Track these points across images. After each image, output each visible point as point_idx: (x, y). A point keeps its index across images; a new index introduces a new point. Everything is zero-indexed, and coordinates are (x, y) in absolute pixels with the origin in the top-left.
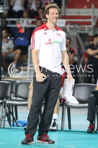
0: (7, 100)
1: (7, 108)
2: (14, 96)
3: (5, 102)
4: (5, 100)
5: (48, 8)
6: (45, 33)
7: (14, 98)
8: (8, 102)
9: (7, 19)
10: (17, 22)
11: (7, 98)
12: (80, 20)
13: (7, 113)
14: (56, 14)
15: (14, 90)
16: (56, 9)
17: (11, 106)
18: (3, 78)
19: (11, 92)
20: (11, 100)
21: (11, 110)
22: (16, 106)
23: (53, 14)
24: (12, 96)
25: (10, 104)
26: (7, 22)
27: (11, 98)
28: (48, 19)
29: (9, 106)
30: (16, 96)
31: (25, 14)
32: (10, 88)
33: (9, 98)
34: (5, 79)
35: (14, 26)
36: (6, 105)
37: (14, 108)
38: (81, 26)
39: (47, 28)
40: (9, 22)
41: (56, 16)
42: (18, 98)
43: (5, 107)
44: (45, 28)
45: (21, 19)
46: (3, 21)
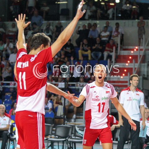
0: (69, 139)
1: (69, 145)
2: (73, 136)
3: (67, 140)
4: (67, 139)
5: (132, 77)
6: (128, 93)
7: (74, 137)
8: (69, 140)
9: (69, 83)
10: (76, 85)
11: (68, 137)
12: (120, 84)
13: (68, 147)
14: (137, 80)
15: (74, 132)
16: (137, 78)
17: (71, 143)
18: (66, 123)
19: (72, 133)
20: (71, 138)
21: (72, 146)
22: (75, 143)
23: (135, 80)
24: (72, 136)
25: (70, 141)
26: (69, 85)
27: (71, 137)
28: (131, 84)
29: (70, 142)
30: (75, 136)
31: (81, 80)
32: (71, 130)
33: (70, 137)
34: (67, 124)
35: (73, 87)
36: (68, 142)
37: (73, 144)
38: (120, 88)
39: (130, 90)
40: (71, 85)
41: (137, 82)
42: (77, 138)
43: (67, 143)
44: (128, 90)
45: (79, 83)
46: (66, 84)
